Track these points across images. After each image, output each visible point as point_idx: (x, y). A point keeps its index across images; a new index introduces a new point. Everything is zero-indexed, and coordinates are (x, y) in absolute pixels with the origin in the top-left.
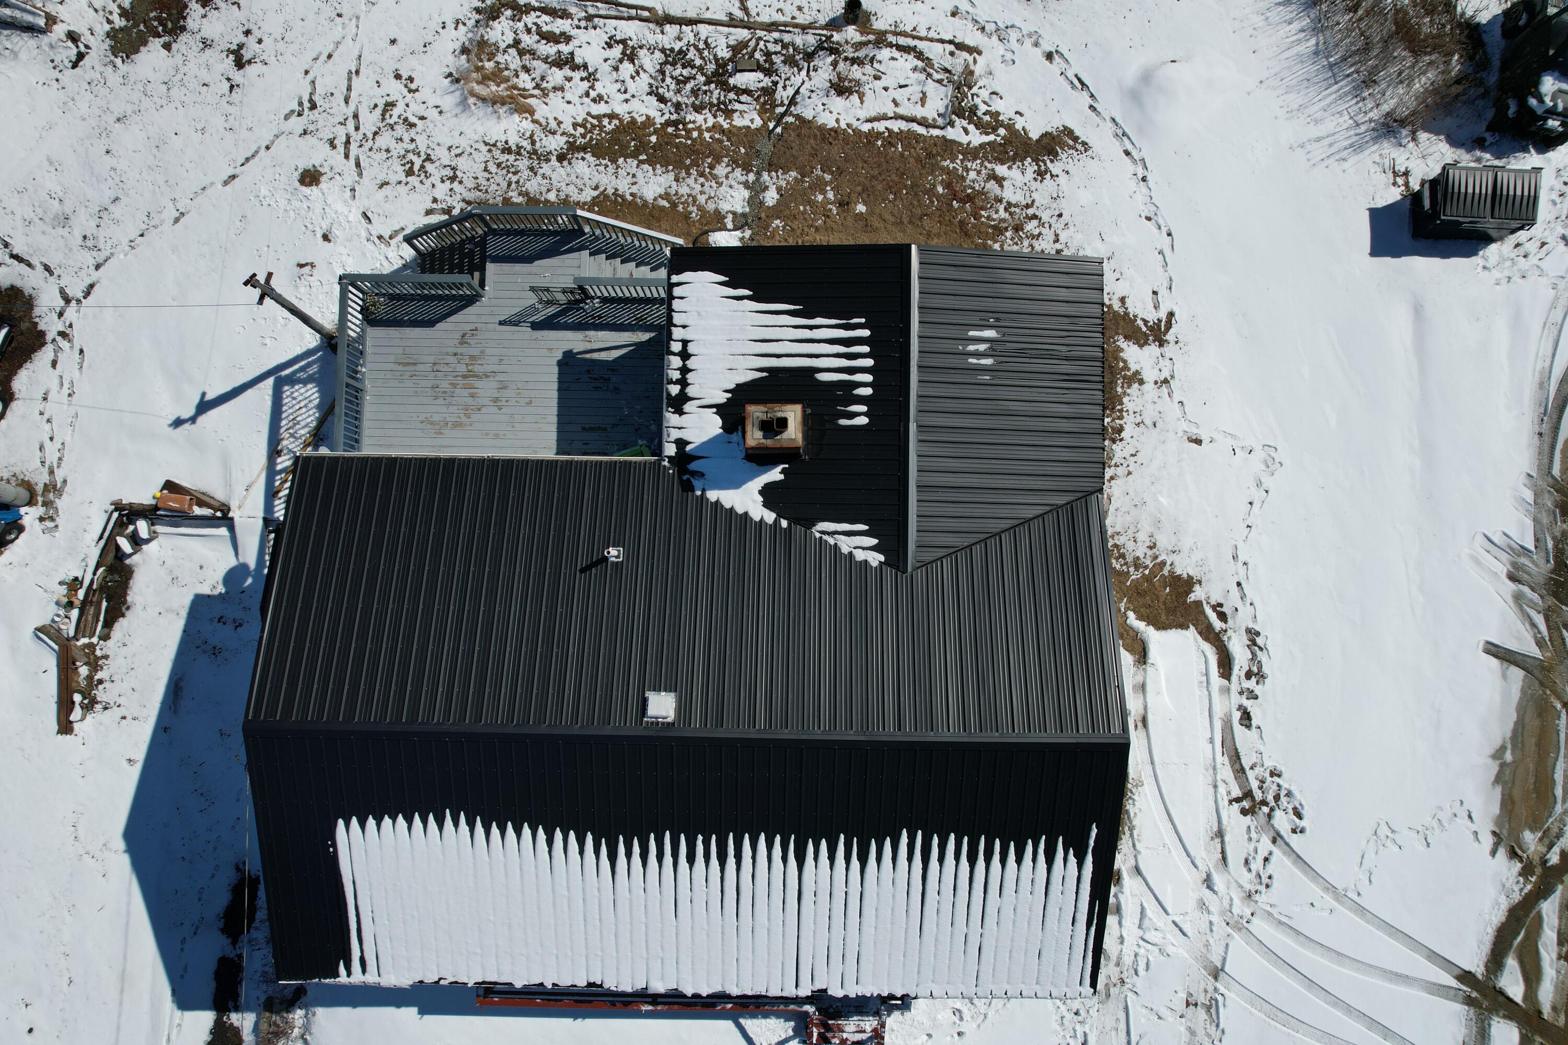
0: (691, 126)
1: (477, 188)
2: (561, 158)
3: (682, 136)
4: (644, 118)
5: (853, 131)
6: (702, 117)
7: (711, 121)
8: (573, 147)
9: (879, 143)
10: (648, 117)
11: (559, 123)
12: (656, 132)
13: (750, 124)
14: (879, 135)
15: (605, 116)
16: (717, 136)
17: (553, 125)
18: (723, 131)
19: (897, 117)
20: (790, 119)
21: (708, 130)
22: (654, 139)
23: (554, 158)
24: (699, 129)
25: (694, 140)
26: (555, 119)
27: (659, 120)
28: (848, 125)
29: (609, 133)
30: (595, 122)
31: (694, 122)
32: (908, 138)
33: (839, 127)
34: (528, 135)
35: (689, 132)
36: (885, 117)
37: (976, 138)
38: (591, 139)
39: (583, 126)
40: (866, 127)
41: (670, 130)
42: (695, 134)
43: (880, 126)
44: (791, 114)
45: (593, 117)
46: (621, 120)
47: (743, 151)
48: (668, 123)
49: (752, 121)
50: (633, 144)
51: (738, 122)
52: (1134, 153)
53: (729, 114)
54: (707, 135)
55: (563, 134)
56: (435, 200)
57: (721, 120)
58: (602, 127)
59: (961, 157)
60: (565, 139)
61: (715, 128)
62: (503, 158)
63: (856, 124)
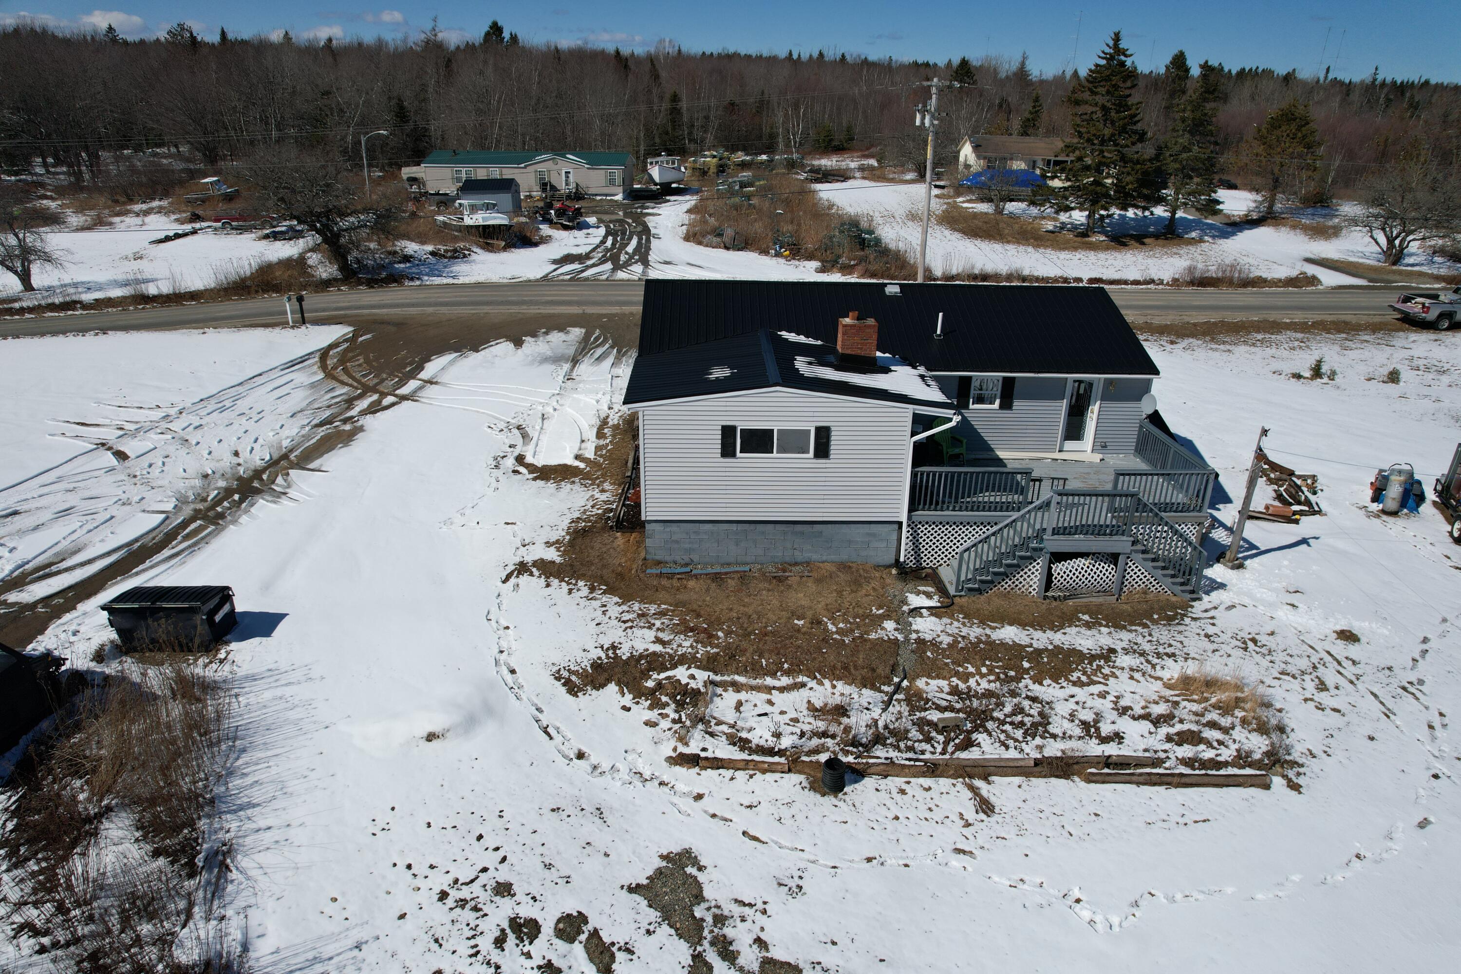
0: (992, 678)
1: (1180, 632)
2: (1112, 651)
3: (997, 667)
4: (1045, 682)
5: (815, 678)
6: (982, 686)
7: (972, 682)
8: (1107, 659)
9: (786, 666)
10: (1041, 684)
11: (1132, 678)
12: (1027, 671)
13: (929, 681)
14: (787, 673)
15: (1088, 685)
16: (961, 669)
17: (1137, 675)
18: (957, 674)
19: (769, 689)
20: (885, 688)
21: (972, 675)
22: (1026, 665)
23: (1119, 650)
24: (982, 676)
25: (984, 665)
26: (1138, 681)
27: (1027, 681)
28: (821, 683)
29: (1077, 668)
30: (1095, 678)
31: (990, 682)
32: (756, 670)
33: (831, 681)
34: (1158, 667)
35: (991, 671)
36: (782, 690)
37: (681, 673)
38: (1090, 663)
39: (1106, 677)
40: (801, 679)
41: (1012, 673)
42: (984, 670)
43: (785, 681)
44: (886, 693)
45: (1100, 683)
46: (1067, 679)
47: (929, 654)
48: (1018, 679)
49: (927, 684)
50: (1046, 660)
51: (943, 683)
52: (505, 671)
53: (954, 691)
54: (971, 669)
55: (1123, 669)
56: (1213, 625)
57: (962, 686)
58: (1085, 673)
59: (699, 656)
60: (1116, 664)
61: (965, 677)
62: (1169, 650)
63: (812, 684)
